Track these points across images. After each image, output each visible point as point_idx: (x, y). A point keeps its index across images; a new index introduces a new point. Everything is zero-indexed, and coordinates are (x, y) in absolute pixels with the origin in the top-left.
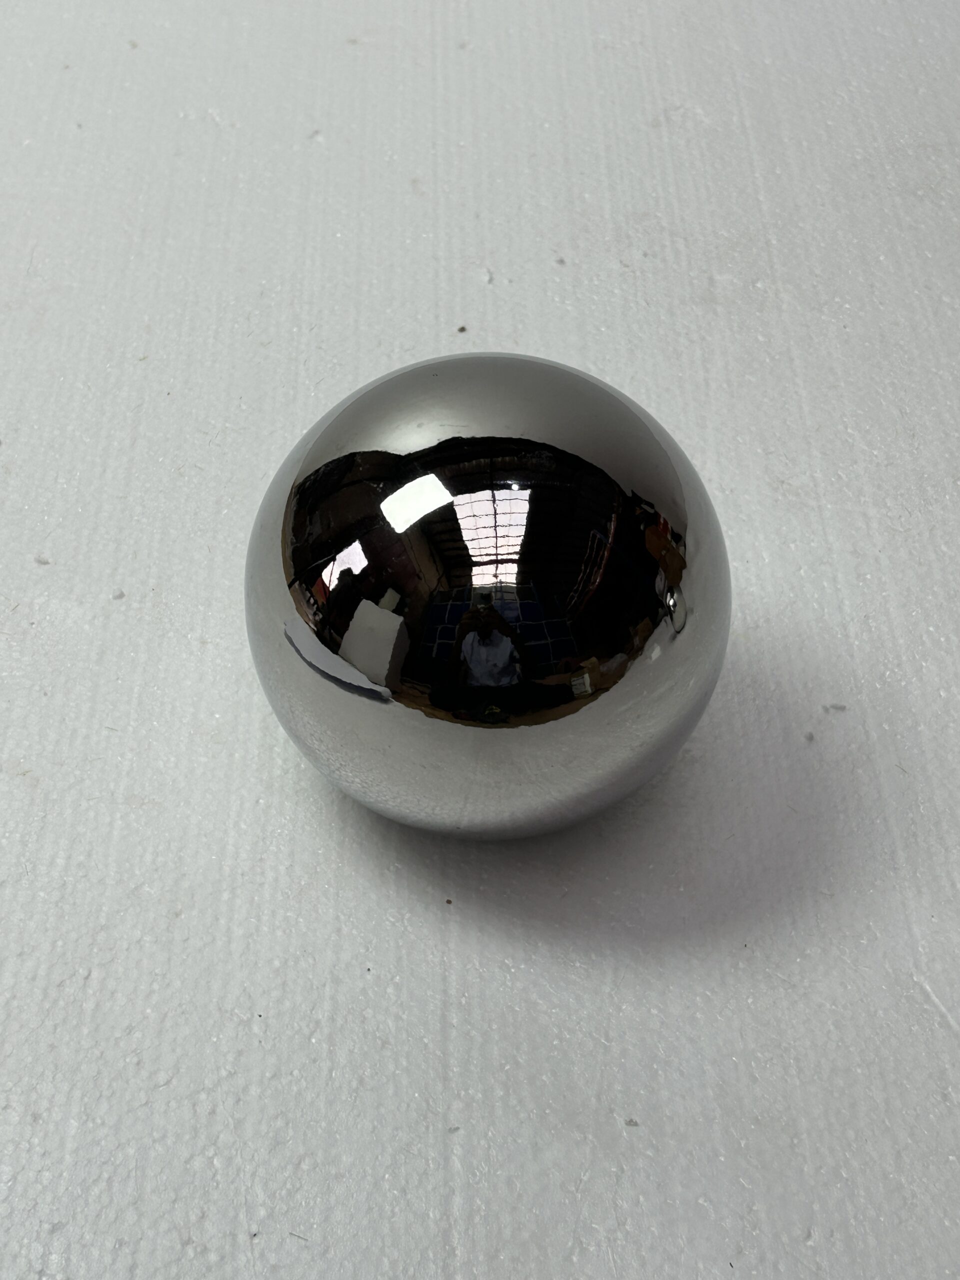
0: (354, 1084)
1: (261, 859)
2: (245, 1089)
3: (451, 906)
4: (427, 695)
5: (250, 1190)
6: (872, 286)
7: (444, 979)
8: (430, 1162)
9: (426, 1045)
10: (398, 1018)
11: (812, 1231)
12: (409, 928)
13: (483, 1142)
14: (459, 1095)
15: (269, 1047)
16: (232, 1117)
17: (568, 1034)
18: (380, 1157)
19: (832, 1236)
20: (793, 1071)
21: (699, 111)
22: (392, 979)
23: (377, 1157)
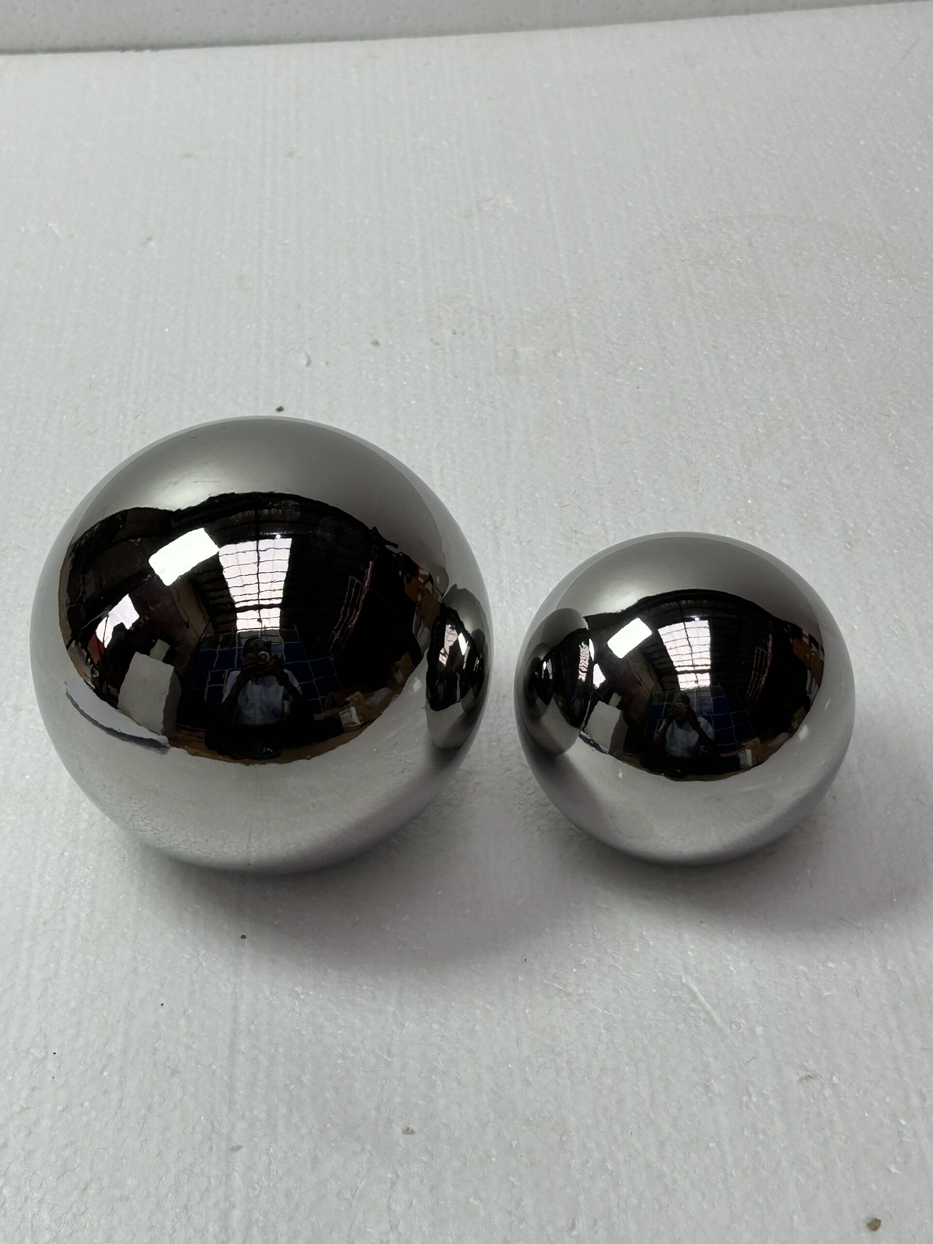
0: (143, 1112)
1: (63, 908)
2: (37, 1122)
3: (246, 941)
4: (203, 740)
5: (37, 1216)
6: (664, 349)
7: (235, 1009)
8: (212, 1179)
9: (214, 1072)
10: (189, 1048)
11: (577, 1222)
12: (204, 964)
13: (264, 1158)
14: (243, 1116)
15: (63, 1082)
16: (23, 1150)
17: (352, 1052)
18: (163, 1178)
19: (595, 1224)
20: (565, 1074)
21: (510, 201)
22: (184, 1012)
23: (161, 1179)
